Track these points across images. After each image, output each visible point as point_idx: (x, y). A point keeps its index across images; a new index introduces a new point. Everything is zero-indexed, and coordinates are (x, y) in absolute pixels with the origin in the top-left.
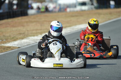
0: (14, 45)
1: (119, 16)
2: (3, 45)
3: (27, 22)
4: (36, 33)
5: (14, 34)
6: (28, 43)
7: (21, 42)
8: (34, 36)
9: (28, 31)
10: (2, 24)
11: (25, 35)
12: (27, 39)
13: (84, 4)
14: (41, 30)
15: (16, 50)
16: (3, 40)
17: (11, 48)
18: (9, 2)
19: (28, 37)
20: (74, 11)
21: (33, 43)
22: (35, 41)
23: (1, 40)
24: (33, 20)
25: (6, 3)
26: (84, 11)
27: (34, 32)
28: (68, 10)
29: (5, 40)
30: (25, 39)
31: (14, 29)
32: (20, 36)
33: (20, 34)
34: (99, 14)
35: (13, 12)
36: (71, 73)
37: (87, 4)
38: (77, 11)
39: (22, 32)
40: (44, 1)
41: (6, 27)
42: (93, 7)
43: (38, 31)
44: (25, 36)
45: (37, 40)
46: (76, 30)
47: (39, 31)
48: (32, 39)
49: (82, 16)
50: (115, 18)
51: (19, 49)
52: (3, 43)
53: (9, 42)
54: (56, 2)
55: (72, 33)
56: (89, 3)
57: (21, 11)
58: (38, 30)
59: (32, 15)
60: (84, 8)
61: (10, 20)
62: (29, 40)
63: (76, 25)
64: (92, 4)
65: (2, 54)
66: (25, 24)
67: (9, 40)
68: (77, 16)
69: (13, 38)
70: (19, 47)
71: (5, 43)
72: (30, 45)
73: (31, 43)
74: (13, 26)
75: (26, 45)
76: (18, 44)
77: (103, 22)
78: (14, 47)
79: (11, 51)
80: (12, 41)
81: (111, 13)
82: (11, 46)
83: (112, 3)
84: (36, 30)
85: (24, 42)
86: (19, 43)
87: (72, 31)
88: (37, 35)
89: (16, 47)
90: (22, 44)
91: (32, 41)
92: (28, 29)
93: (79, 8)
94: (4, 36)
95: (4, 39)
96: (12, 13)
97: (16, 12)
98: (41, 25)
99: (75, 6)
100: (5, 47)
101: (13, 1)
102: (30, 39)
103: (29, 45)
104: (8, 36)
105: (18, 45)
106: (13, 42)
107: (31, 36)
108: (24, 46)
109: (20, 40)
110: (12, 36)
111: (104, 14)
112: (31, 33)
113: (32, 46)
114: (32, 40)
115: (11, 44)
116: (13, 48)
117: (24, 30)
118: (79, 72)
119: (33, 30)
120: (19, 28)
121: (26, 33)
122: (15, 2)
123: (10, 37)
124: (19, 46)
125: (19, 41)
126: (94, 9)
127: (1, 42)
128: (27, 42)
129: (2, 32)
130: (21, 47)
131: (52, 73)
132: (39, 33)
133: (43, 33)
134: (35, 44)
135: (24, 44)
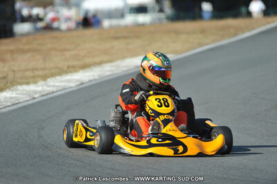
1: (223, 37)
3: (12, 52)
4: (33, 77)
6: (14, 101)
8: (28, 83)
9: (14, 71)
11: (7, 83)
12: (12, 91)
13: (141, 9)
14: (44, 69)
19: (15, 87)
20: (120, 26)
21: (26, 99)
22: (30, 95)
24: (26, 47)
26: (143, 25)
27: (29, 74)
28: (106, 23)
30: (8, 90)
34: (178, 33)
36: (113, 169)
37: (148, 9)
38: (126, 27)
39: (1, 76)
40: (51, 4)
42: (162, 16)
43: (37, 73)
44: (8, 85)
45: (36, 92)
46: (125, 69)
47: (40, 73)
48: (24, 90)
49: (137, 37)
54: (78, 5)
55: (115, 76)
56: (153, 7)
58: (37, 69)
59: (23, 35)
60: (142, 18)
62: (18, 92)
63: (124, 58)
64: (161, 11)
66: (8, 56)
68: (126, 38)
72: (20, 105)
73: (22, 100)
75: (9, 104)
77: (187, 51)
81: (203, 31)
83: (207, 7)
84: (33, 70)
85: (5, 98)
87: (116, 72)
88: (35, 83)
91: (23, 94)
92: (15, 68)
93: (130, 19)
98: (45, 59)
99: (122, 16)
102: (18, 90)
103: (17, 104)
107: (21, 84)
108: (5, 107)
111: (188, 33)
112: (21, 78)
113: (24, 107)
114: (25, 92)
117: (6, 69)
119: (27, 70)
121: (11, 76)
126: (165, 21)
128: (11, 98)
131: (71, 169)
132: (39, 76)
133: (48, 77)
134: (31, 102)
135: (7, 102)
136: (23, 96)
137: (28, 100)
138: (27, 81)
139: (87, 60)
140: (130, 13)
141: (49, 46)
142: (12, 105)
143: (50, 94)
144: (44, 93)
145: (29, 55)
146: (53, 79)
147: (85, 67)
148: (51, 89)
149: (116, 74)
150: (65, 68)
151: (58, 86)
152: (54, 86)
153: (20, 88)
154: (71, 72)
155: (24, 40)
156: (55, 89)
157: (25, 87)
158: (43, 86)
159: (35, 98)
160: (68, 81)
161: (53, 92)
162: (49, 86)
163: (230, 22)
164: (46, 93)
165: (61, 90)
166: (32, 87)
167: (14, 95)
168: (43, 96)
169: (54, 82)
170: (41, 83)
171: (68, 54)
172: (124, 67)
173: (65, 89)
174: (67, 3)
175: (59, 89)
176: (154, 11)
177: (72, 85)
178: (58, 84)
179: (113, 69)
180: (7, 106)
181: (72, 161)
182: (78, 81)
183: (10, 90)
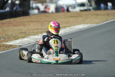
0: (16, 43)
2: (5, 43)
3: (28, 22)
4: (37, 32)
5: (16, 33)
6: (29, 42)
7: (22, 41)
8: (35, 35)
9: (29, 30)
10: (5, 23)
11: (26, 34)
13: (82, 5)
14: (42, 29)
15: (18, 48)
16: (5, 39)
17: (13, 47)
18: (12, 2)
19: (29, 36)
22: (35, 40)
23: (4, 38)
24: (34, 20)
25: (9, 3)
27: (35, 31)
29: (7, 39)
30: (26, 38)
31: (16, 28)
32: (21, 35)
33: (22, 33)
34: (97, 15)
37: (86, 5)
38: (76, 12)
39: (24, 32)
40: (45, 2)
41: (9, 26)
42: (91, 8)
43: (38, 31)
44: (27, 35)
45: (38, 39)
46: (75, 30)
47: (40, 31)
49: (81, 16)
50: (112, 19)
52: (6, 42)
53: (11, 40)
54: (56, 3)
55: (71, 33)
57: (23, 11)
58: (39, 29)
61: (12, 20)
62: (30, 39)
63: (75, 25)
64: (91, 6)
65: (4, 52)
67: (11, 39)
68: (76, 17)
69: (15, 37)
70: (20, 46)
71: (8, 41)
72: (31, 44)
73: (32, 42)
74: (15, 26)
76: (19, 43)
77: (101, 23)
78: (15, 45)
79: (13, 49)
81: (108, 15)
82: (13, 44)
83: (110, 4)
84: (37, 29)
85: (25, 41)
86: (21, 42)
87: (71, 31)
88: (38, 35)
89: (17, 45)
90: (23, 43)
91: (33, 40)
92: (29, 29)
93: (78, 9)
94: (6, 35)
95: (6, 37)
96: (14, 13)
97: (18, 11)
98: (42, 25)
99: (75, 8)
100: (7, 45)
101: (15, 1)
102: (31, 38)
104: (10, 35)
105: (19, 44)
106: (14, 41)
107: (32, 35)
108: (25, 45)
109: (21, 39)
110: (14, 35)
111: (101, 15)
112: (32, 33)
115: (13, 42)
116: (14, 47)
117: (25, 29)
118: (77, 70)
120: (21, 27)
121: (27, 32)
122: (17, 2)
123: (12, 36)
127: (4, 41)
128: (28, 41)
129: (5, 31)
130: (23, 45)
131: (51, 71)
132: (39, 32)
133: (43, 33)
135: (26, 43)
138: (34, 34)
140: (78, 6)
141: (44, 19)
142: (28, 44)
145: (36, 23)
149: (71, 32)
153: (31, 37)
155: (34, 17)
157: (33, 37)
166: (36, 37)
167: (29, 40)
170: (40, 35)
172: (75, 29)
174: (51, 1)
179: (70, 29)
180: (26, 44)
183: (27, 38)
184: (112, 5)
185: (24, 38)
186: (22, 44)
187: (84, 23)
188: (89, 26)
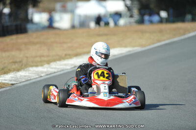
0: (5, 80)
1: (175, 36)
3: (26, 44)
4: (41, 62)
5: (5, 63)
6: (27, 78)
7: (16, 75)
8: (37, 66)
9: (27, 57)
11: (22, 65)
12: (26, 71)
14: (48, 56)
15: (8, 88)
19: (27, 69)
21: (35, 77)
24: (36, 40)
27: (38, 59)
30: (22, 71)
31: (4, 54)
32: (14, 67)
33: (15, 62)
34: (143, 32)
35: (3, 27)
37: (122, 15)
39: (18, 60)
42: (132, 20)
43: (43, 59)
44: (23, 67)
45: (42, 72)
47: (46, 59)
49: (114, 35)
50: (168, 39)
51: (13, 87)
54: (72, 12)
57: (16, 26)
58: (43, 56)
62: (30, 72)
64: (131, 16)
66: (23, 47)
68: (106, 35)
69: (3, 69)
70: (12, 84)
72: (31, 81)
73: (32, 78)
74: (3, 50)
76: (11, 79)
77: (149, 45)
78: (4, 84)
80: (2, 74)
81: (161, 31)
84: (41, 56)
85: (21, 76)
86: (13, 77)
88: (42, 65)
89: (7, 84)
90: (18, 79)
91: (34, 74)
92: (28, 55)
97: (7, 27)
98: (49, 50)
101: (3, 9)
103: (29, 80)
105: (11, 81)
106: (2, 76)
107: (32, 66)
108: (20, 83)
109: (15, 72)
110: (2, 66)
111: (150, 32)
112: (33, 62)
113: (34, 83)
114: (34, 72)
116: (3, 86)
117: (21, 56)
119: (36, 57)
120: (13, 53)
121: (24, 61)
122: (6, 11)
124: (13, 82)
125: (12, 74)
126: (134, 24)
128: (25, 76)
130: (17, 84)
132: (45, 61)
133: (51, 62)
134: (39, 79)
136: (33, 75)
137: (37, 78)
138: (36, 64)
139: (79, 51)
141: (53, 40)
142: (25, 81)
143: (53, 73)
144: (48, 73)
145: (38, 46)
146: (55, 63)
147: (77, 55)
148: (53, 70)
150: (63, 55)
151: (58, 69)
152: (55, 68)
153: (31, 69)
154: (67, 58)
155: (35, 35)
156: (56, 71)
157: (35, 69)
158: (47, 68)
159: (41, 76)
160: (65, 65)
161: (55, 73)
162: (52, 68)
163: (180, 25)
164: (50, 73)
165: (60, 71)
166: (40, 69)
167: (27, 74)
168: (47, 75)
169: (55, 65)
170: (46, 66)
171: (65, 46)
173: (63, 70)
174: (64, 10)
175: (59, 70)
176: (126, 17)
177: (68, 67)
178: (58, 67)
181: (68, 122)
182: (72, 65)
183: (24, 70)
184: (168, 15)
185: (18, 70)
186: (15, 81)
187: (121, 46)
188: (130, 51)
